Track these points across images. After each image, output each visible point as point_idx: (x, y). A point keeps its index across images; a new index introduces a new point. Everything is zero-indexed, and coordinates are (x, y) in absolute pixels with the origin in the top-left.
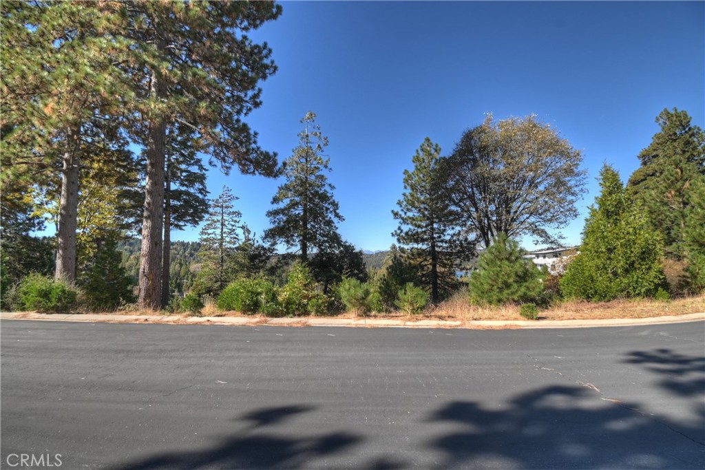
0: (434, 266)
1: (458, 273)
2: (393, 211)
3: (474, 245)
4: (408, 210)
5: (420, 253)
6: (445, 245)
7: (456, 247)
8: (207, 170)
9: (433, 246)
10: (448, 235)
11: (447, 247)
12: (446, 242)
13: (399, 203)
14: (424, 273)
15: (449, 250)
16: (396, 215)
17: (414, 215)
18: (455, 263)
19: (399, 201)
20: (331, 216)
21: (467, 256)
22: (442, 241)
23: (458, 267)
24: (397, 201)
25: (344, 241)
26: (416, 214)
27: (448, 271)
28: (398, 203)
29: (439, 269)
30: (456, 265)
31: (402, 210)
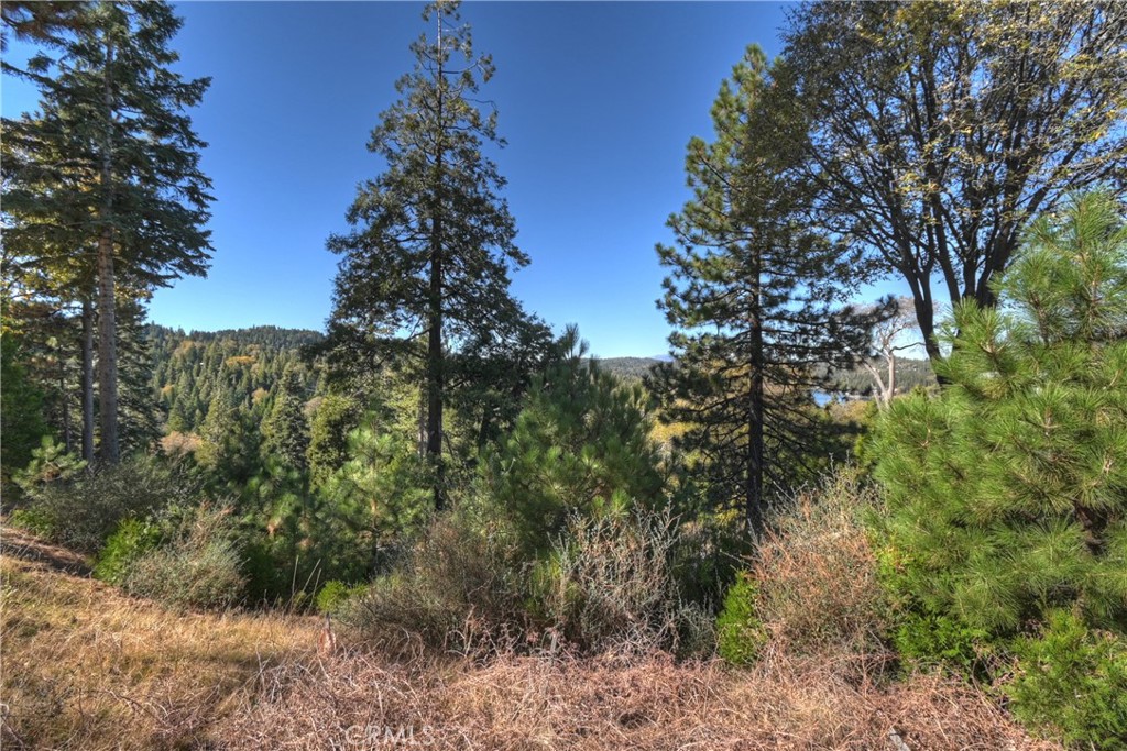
0: (758, 381)
1: (822, 399)
2: (658, 247)
3: (868, 327)
4: (695, 240)
5: (720, 347)
6: (786, 326)
7: (818, 333)
8: (203, 145)
9: (756, 331)
10: (798, 299)
11: (794, 334)
12: (791, 321)
13: (673, 223)
14: (730, 396)
15: (799, 341)
16: (665, 254)
17: (709, 253)
18: (813, 374)
19: (673, 216)
20: (495, 252)
21: (848, 357)
22: (780, 317)
23: (820, 385)
24: (666, 218)
25: (530, 314)
26: (714, 250)
27: (792, 393)
28: (669, 224)
29: (771, 389)
30: (816, 378)
31: (681, 241)
